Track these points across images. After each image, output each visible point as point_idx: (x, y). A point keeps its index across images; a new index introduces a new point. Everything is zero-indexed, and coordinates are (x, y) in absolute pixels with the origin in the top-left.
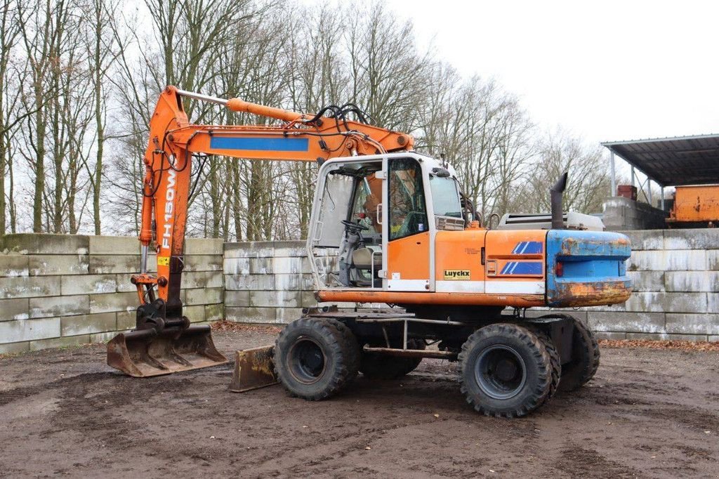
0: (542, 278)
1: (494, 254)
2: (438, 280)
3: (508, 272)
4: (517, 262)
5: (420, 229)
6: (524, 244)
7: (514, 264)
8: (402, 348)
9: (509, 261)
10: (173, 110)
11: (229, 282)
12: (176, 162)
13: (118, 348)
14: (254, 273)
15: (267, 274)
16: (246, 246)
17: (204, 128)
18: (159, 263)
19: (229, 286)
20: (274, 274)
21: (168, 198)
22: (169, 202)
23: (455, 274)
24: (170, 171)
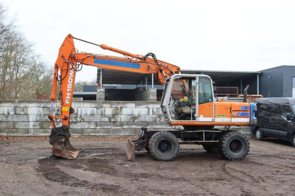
0: (248, 117)
1: (234, 109)
2: (216, 118)
3: (238, 115)
4: (241, 112)
5: (210, 101)
6: (243, 107)
7: (240, 113)
8: (203, 141)
9: (238, 112)
10: (73, 45)
11: (2, 117)
12: (74, 67)
13: (59, 147)
14: (17, 114)
15: (24, 114)
16: (13, 102)
17: (91, 54)
18: (63, 110)
19: (2, 120)
20: (28, 114)
21: (69, 82)
22: (70, 83)
23: (221, 116)
24: (71, 71)
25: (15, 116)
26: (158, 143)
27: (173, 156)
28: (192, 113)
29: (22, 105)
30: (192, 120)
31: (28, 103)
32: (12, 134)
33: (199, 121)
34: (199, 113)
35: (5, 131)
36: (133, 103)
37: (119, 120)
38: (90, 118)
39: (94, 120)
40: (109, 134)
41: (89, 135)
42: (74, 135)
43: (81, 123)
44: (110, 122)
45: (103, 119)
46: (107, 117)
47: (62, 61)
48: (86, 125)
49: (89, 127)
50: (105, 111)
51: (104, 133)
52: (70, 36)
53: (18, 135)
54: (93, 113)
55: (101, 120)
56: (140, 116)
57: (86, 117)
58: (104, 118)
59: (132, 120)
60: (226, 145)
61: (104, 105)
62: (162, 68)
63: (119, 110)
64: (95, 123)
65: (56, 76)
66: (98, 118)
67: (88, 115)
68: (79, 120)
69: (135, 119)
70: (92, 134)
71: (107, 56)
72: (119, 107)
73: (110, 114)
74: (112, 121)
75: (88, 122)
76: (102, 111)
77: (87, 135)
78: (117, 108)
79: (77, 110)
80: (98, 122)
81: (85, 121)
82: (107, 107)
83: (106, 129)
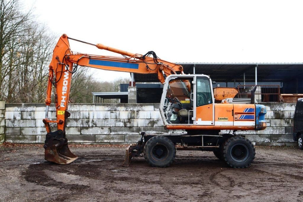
0: (253, 120)
1: (236, 112)
2: (216, 121)
3: (242, 118)
4: (245, 115)
5: (209, 103)
6: (248, 109)
7: (244, 115)
8: (202, 146)
9: (242, 114)
10: (67, 45)
11: (8, 123)
12: (69, 68)
13: (51, 152)
14: (24, 118)
15: (32, 119)
16: (19, 106)
17: (86, 55)
18: (58, 114)
19: (8, 125)
20: (36, 119)
21: (64, 84)
22: (65, 86)
23: (222, 119)
24: (65, 73)
25: (22, 121)
26: (152, 148)
27: (169, 162)
28: (190, 116)
29: (29, 109)
30: (190, 124)
31: (35, 107)
32: (18, 141)
33: (197, 124)
34: (197, 116)
35: (11, 137)
36: (152, 105)
37: (135, 125)
38: (104, 122)
39: (107, 125)
40: (125, 141)
41: (102, 141)
42: (86, 141)
43: (93, 128)
44: (125, 128)
45: (117, 124)
46: (122, 122)
47: (56, 62)
48: (99, 131)
49: (102, 133)
50: (119, 114)
51: (119, 139)
52: (64, 36)
53: (25, 142)
54: (107, 117)
55: (115, 125)
56: (160, 120)
57: (98, 121)
58: (119, 123)
59: (150, 125)
60: (228, 150)
61: (119, 108)
62: (162, 68)
63: (135, 114)
64: (109, 129)
65: (51, 79)
66: (111, 123)
67: (101, 120)
68: (91, 126)
69: (154, 124)
70: (106, 141)
71: (103, 57)
73: (125, 118)
74: (127, 126)
75: (100, 128)
76: (116, 115)
77: (99, 142)
78: (133, 112)
79: (89, 114)
80: (112, 127)
81: (97, 126)
82: (122, 110)
83: (121, 135)
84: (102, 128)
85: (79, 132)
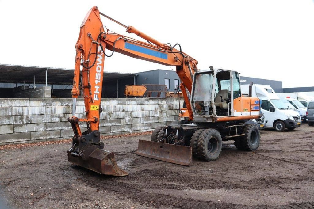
0: (258, 110)
1: (252, 104)
2: (243, 112)
3: (254, 109)
4: (255, 106)
6: (256, 101)
8: (236, 135)
17: (122, 36)
22: (98, 73)
23: (245, 110)
24: (99, 56)
26: (208, 143)
28: (229, 108)
30: (229, 115)
33: (233, 116)
38: (39, 118)
39: (43, 121)
40: (61, 136)
41: (38, 138)
42: (20, 140)
43: (28, 125)
44: (62, 122)
45: (53, 119)
46: (58, 117)
47: (89, 41)
48: (35, 128)
49: (37, 129)
50: (55, 109)
51: (55, 135)
54: (42, 113)
55: (51, 121)
57: (33, 118)
58: (55, 118)
61: (54, 103)
63: (70, 109)
64: (45, 125)
66: (47, 119)
67: (36, 116)
68: (25, 122)
70: (42, 138)
72: (70, 105)
73: (60, 113)
74: (63, 121)
75: (36, 124)
76: (52, 110)
77: (35, 139)
78: (68, 106)
79: (23, 110)
80: (48, 123)
81: (33, 122)
82: (57, 105)
83: (57, 130)
84: (38, 124)
85: (11, 130)
